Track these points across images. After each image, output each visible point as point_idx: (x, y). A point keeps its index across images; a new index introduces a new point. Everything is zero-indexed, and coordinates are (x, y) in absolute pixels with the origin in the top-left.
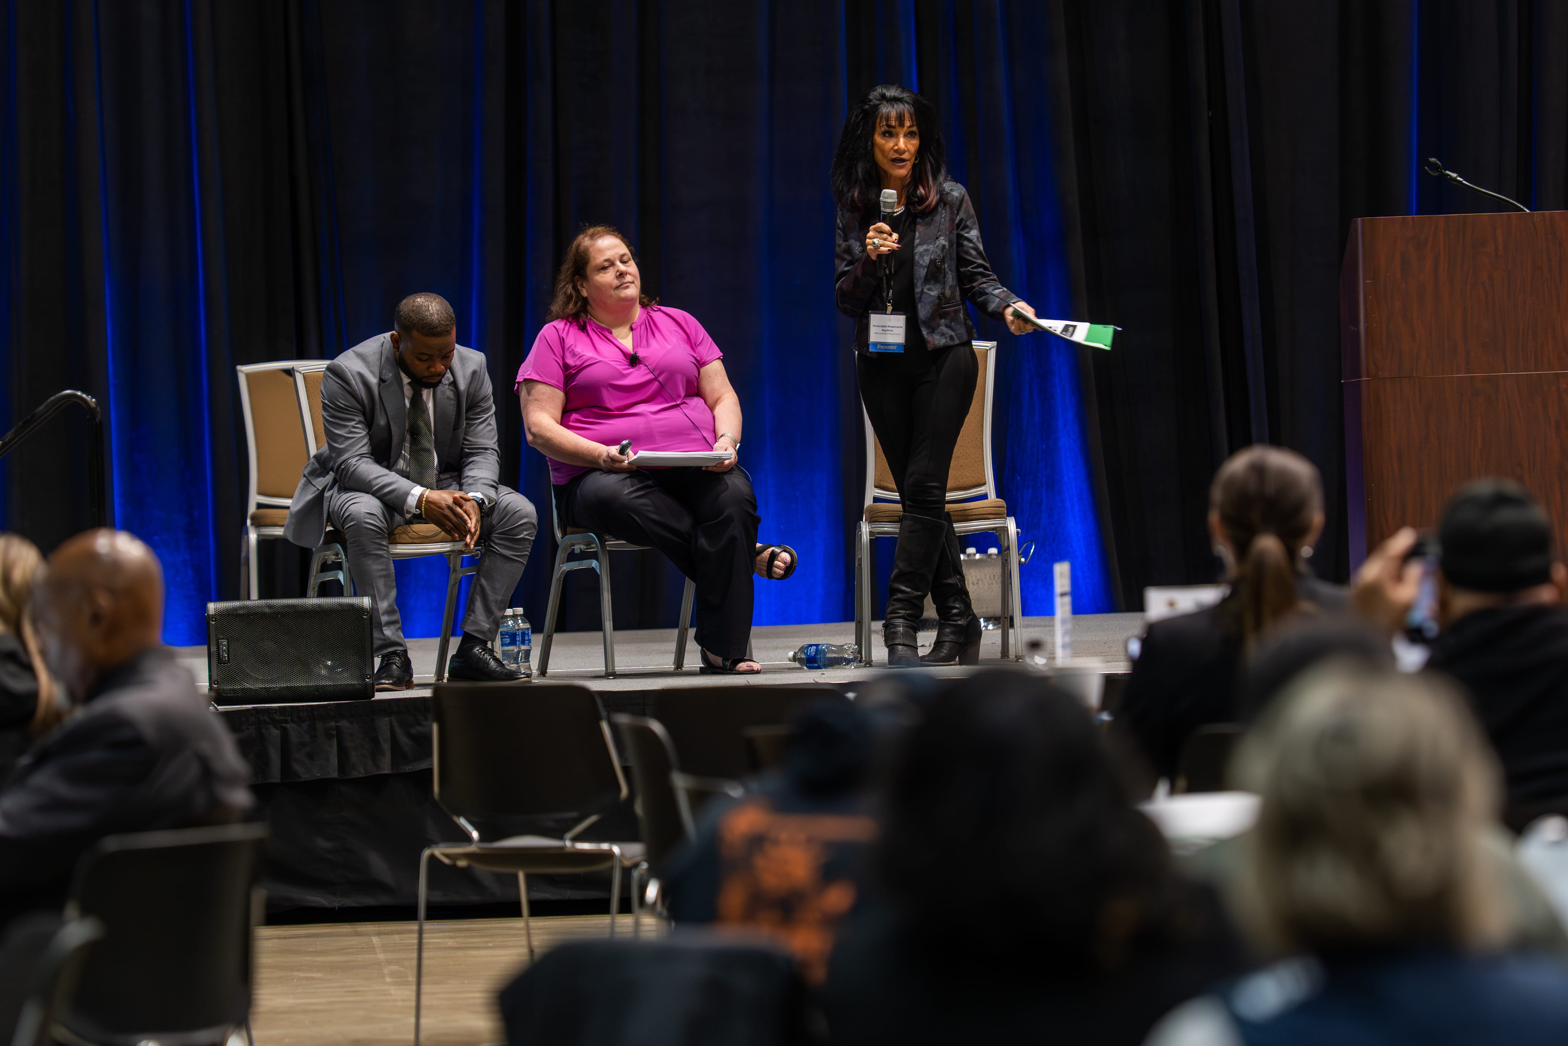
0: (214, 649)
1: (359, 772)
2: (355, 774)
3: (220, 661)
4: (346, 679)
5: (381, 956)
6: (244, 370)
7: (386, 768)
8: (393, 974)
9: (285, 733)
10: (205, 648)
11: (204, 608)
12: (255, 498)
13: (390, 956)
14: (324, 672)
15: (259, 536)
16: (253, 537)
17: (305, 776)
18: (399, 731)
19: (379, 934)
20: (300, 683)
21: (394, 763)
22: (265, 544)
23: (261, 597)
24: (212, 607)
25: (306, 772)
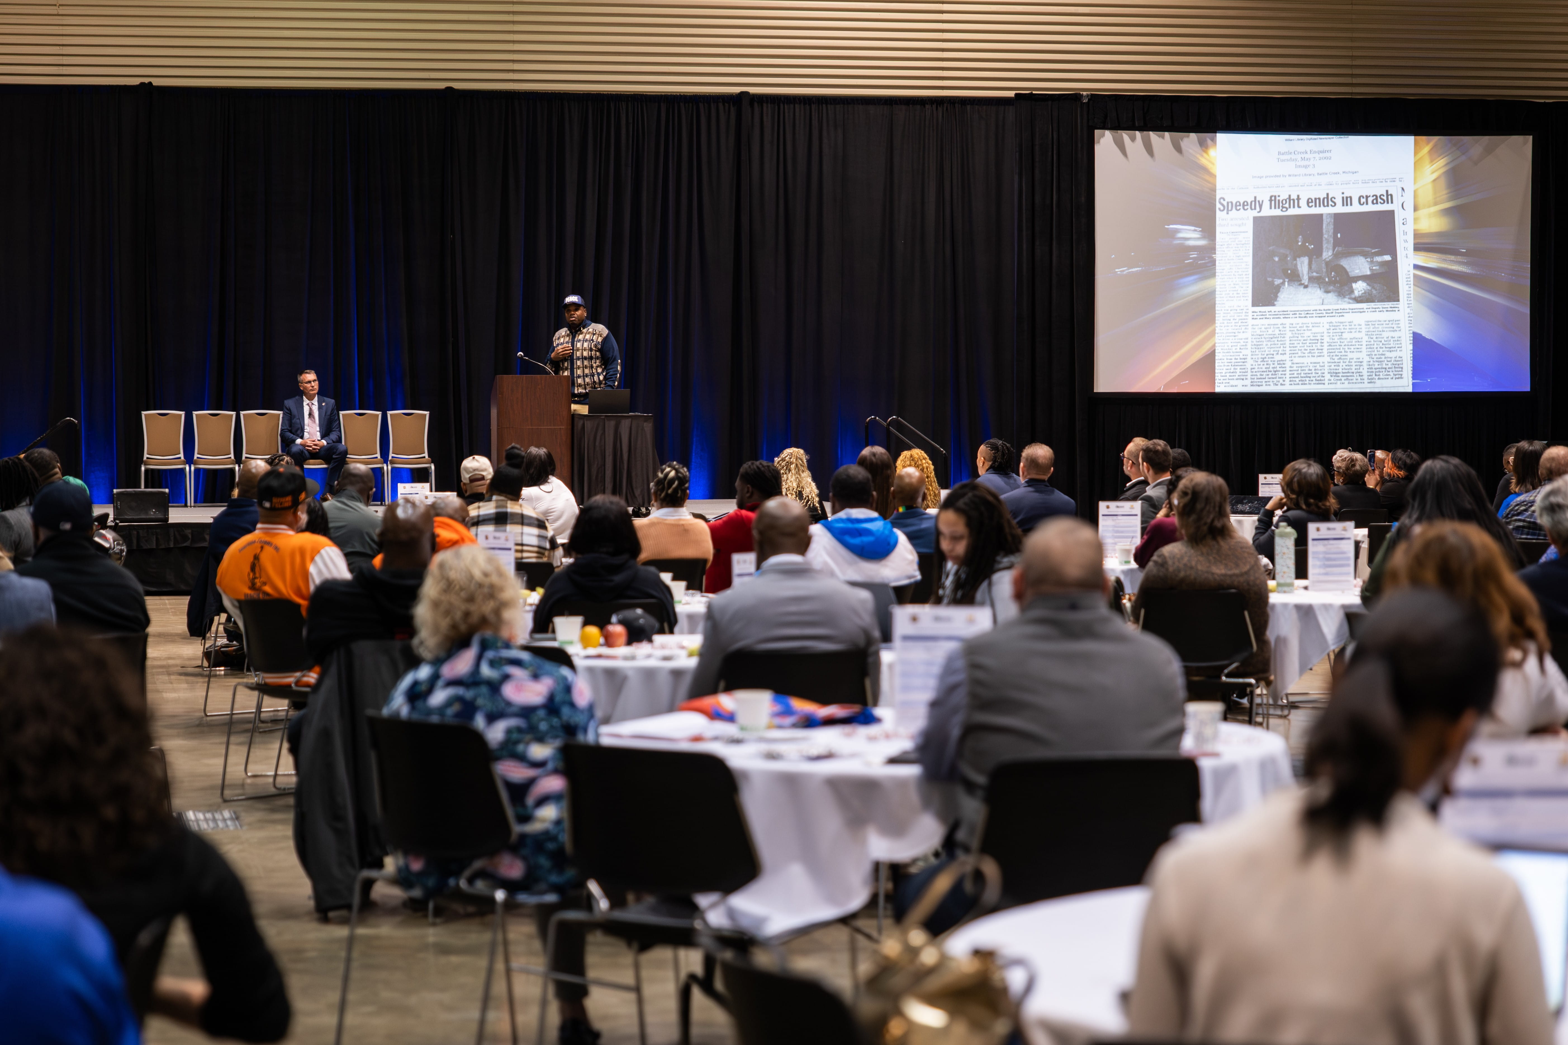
0: (115, 505)
1: (163, 547)
2: (161, 547)
3: (117, 508)
4: (160, 516)
5: (168, 607)
6: (144, 413)
7: (172, 546)
8: (172, 612)
9: (138, 533)
10: (112, 505)
11: (113, 491)
12: (146, 456)
13: (171, 606)
14: (152, 513)
15: (145, 468)
16: (143, 468)
17: (145, 547)
18: (176, 533)
19: (168, 599)
20: (143, 517)
21: (174, 544)
22: (147, 471)
23: (146, 487)
24: (115, 491)
25: (146, 546)
